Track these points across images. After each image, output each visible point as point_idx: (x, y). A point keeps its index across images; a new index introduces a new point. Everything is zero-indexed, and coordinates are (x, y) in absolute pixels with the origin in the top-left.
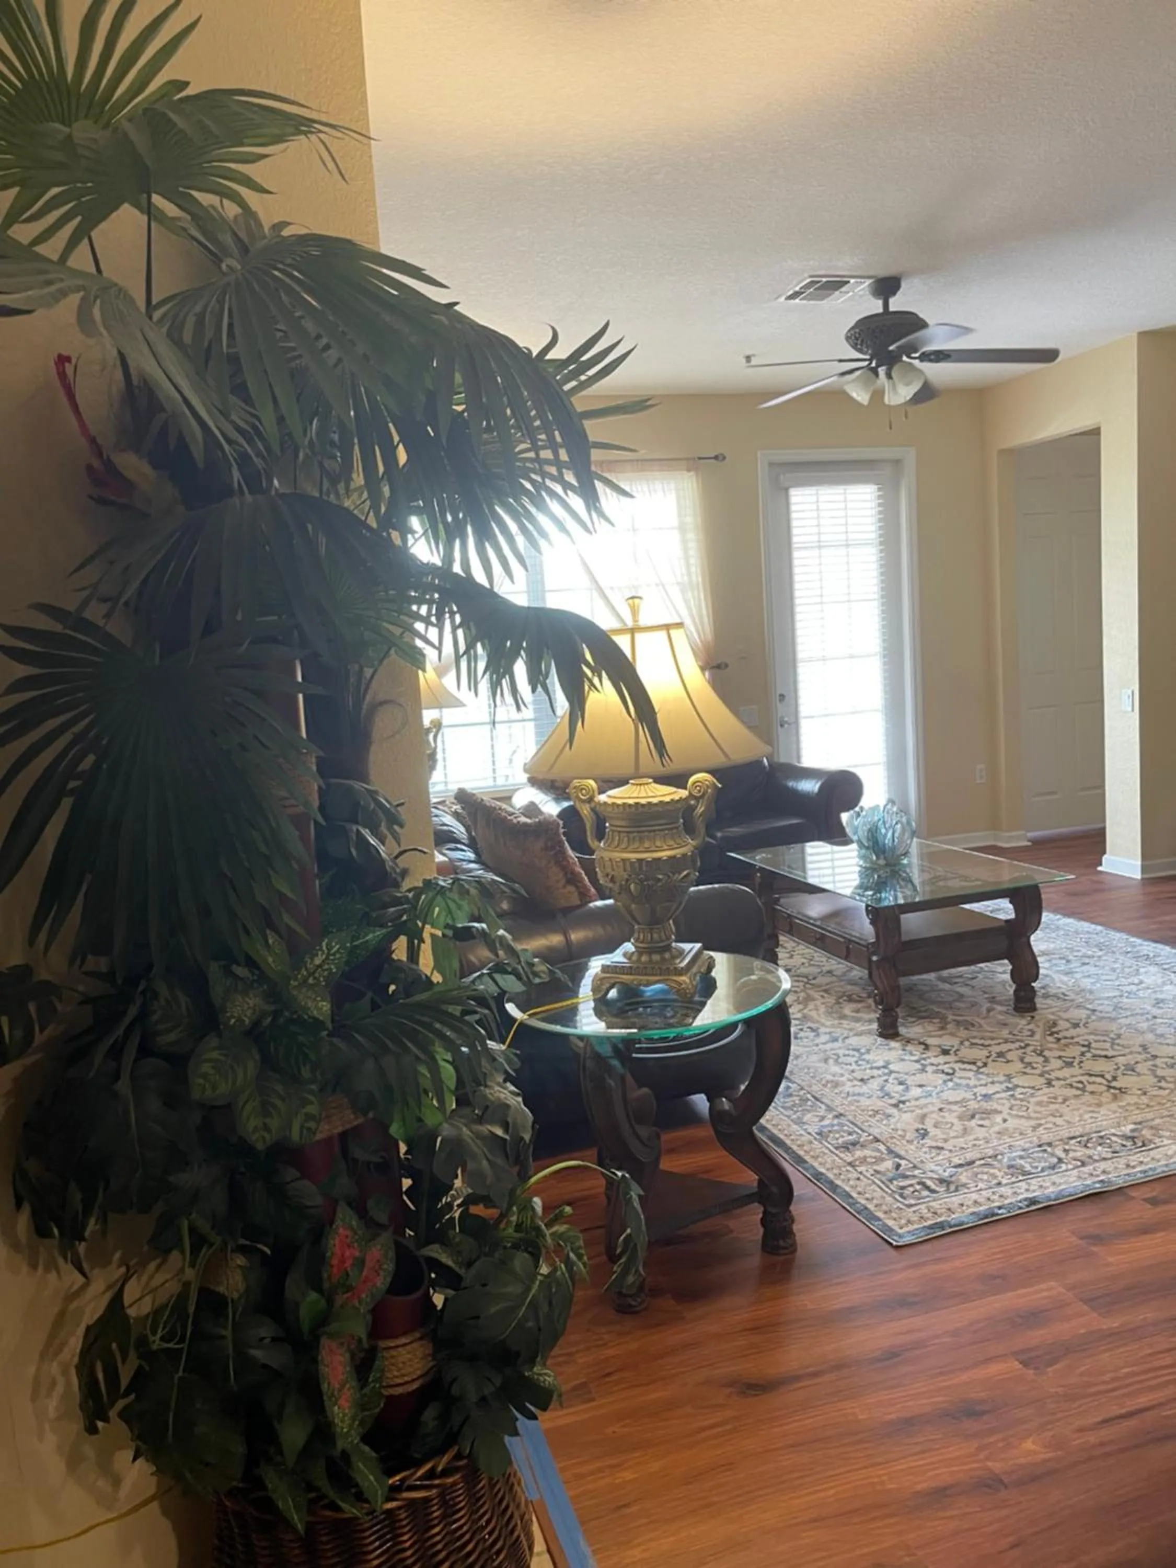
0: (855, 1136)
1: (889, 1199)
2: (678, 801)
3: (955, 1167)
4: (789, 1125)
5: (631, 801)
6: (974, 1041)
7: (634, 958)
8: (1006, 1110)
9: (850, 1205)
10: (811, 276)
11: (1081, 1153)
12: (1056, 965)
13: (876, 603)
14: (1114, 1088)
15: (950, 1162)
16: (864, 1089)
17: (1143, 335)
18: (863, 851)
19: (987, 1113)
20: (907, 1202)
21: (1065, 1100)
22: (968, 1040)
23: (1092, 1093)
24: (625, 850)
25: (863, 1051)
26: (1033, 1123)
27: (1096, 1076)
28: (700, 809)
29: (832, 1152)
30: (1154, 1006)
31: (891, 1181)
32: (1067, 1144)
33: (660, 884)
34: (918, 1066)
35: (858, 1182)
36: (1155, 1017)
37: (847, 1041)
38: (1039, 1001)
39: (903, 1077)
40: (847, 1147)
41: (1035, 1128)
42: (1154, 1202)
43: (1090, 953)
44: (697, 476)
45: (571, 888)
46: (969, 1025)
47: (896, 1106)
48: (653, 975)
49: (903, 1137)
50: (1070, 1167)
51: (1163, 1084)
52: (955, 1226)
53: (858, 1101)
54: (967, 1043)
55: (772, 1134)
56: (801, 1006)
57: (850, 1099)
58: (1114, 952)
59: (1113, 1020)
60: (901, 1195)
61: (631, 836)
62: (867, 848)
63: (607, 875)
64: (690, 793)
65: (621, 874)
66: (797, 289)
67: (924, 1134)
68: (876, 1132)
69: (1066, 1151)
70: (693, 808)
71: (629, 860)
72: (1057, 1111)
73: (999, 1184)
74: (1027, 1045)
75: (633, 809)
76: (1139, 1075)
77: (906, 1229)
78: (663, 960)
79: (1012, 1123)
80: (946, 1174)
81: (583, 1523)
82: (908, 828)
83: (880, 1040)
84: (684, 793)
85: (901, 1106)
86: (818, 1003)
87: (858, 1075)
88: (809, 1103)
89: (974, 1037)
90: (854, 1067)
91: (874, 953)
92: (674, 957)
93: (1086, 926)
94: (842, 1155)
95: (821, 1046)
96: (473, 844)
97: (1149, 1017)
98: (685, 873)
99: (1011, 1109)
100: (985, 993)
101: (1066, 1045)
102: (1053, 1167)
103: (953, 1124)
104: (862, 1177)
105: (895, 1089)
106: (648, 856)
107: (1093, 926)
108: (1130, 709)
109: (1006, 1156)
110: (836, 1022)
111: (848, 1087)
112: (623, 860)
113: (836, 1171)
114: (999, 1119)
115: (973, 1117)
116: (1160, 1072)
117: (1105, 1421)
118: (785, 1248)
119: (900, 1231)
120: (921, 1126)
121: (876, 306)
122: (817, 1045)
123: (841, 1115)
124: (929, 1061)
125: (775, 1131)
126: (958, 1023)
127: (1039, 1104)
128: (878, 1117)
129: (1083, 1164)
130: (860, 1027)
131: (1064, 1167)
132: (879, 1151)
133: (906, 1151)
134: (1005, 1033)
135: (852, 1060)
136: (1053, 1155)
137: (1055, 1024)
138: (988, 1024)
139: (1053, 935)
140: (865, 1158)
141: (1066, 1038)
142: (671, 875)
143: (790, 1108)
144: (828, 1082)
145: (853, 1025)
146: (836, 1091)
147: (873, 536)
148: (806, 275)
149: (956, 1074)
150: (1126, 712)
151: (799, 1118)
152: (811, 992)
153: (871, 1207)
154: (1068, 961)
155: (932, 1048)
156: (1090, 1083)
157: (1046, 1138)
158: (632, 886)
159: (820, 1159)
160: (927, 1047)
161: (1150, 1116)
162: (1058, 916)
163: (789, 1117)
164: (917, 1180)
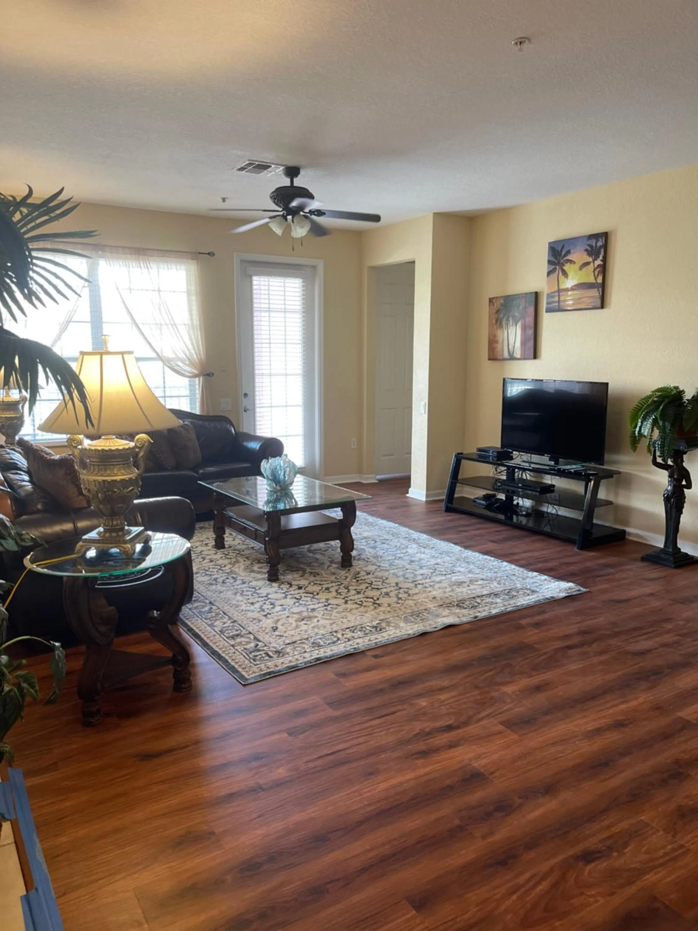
0: (239, 631)
1: (247, 662)
2: (127, 449)
3: (286, 645)
4: (206, 627)
5: (100, 448)
6: (315, 582)
7: (102, 535)
8: (320, 616)
9: (226, 666)
10: (249, 160)
11: (349, 635)
12: (369, 544)
13: (300, 346)
14: (376, 604)
15: (284, 642)
16: (252, 608)
17: (435, 214)
18: (270, 482)
19: (310, 618)
20: (255, 663)
21: (351, 610)
22: (313, 582)
23: (365, 606)
24: (96, 475)
25: (257, 588)
26: (331, 622)
27: (370, 598)
28: (141, 454)
29: (224, 640)
30: (409, 564)
31: (251, 653)
32: (344, 631)
33: (115, 494)
34: (283, 595)
35: (233, 655)
36: (407, 569)
37: (250, 584)
38: (354, 563)
39: (273, 601)
40: (233, 637)
41: (331, 624)
42: (376, 657)
43: (388, 538)
44: (197, 262)
45: (81, 497)
46: (316, 574)
47: (265, 616)
48: (111, 544)
49: (264, 631)
50: (342, 642)
51: (400, 601)
52: (277, 673)
53: (247, 614)
54: (312, 584)
55: (195, 632)
56: (231, 566)
57: (242, 613)
58: (399, 538)
59: (386, 571)
60: (254, 660)
61: (100, 467)
62: (271, 480)
63: (86, 489)
64: (136, 445)
65: (94, 488)
66: (243, 165)
67: (275, 629)
68: (250, 629)
69: (343, 635)
70: (137, 454)
71: (98, 480)
72: (346, 615)
73: (305, 652)
74: (342, 584)
75: (101, 453)
76: (390, 597)
77: (251, 676)
78: (118, 536)
79: (322, 622)
80: (280, 648)
81: (37, 828)
82: (293, 470)
83: (268, 582)
84: (132, 444)
85: (268, 615)
86: (241, 564)
87: (250, 601)
88: (220, 616)
89: (316, 581)
90: (250, 597)
91: (266, 537)
92: (124, 535)
93: (391, 524)
94: (229, 641)
95: (236, 587)
96: (29, 473)
97: (404, 569)
98: (131, 488)
99: (323, 615)
100: (329, 558)
101: (360, 584)
102: (334, 642)
103: (291, 624)
104: (236, 652)
105: (267, 606)
106: (109, 479)
107: (394, 524)
108: (423, 412)
109: (313, 639)
110: (248, 574)
111: (243, 607)
112: (94, 481)
113: (224, 649)
114: (316, 620)
115: (303, 620)
116: (400, 596)
117: (320, 757)
118: (185, 688)
119: (247, 677)
120: (274, 625)
121: (286, 182)
122: (233, 586)
123: (235, 621)
124: (290, 593)
125: (197, 631)
126: (311, 573)
127: (338, 612)
128: (254, 621)
129: (349, 640)
130: (259, 576)
131: (339, 642)
132: (249, 638)
133: (264, 638)
134: (333, 578)
135: (250, 593)
136: (336, 637)
137: (359, 573)
138: (325, 574)
139: (373, 529)
140: (241, 642)
141: (361, 580)
142: (122, 489)
143: (209, 619)
144: (233, 605)
145: (256, 575)
146: (237, 609)
147: (299, 308)
148: (247, 159)
149: (302, 599)
150: (422, 414)
151: (212, 624)
152: (238, 558)
153: (236, 666)
154: (376, 542)
155: (293, 586)
156: (365, 601)
157: (335, 629)
158: (99, 495)
159: (217, 644)
160: (291, 585)
161: (387, 616)
162: (379, 519)
163: (206, 623)
164: (264, 652)
